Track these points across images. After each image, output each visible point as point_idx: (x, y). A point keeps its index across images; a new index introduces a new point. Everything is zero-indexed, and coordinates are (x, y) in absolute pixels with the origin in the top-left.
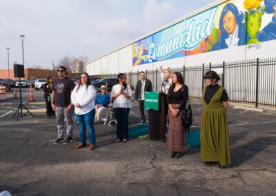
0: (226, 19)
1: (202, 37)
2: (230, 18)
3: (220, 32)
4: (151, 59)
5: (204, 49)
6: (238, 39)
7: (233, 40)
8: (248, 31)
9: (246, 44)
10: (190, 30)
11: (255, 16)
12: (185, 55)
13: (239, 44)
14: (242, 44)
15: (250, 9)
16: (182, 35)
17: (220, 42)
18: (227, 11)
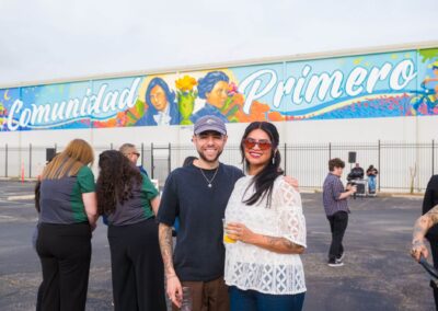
1: (121, 107)
2: (158, 94)
3: (147, 107)
4: (14, 125)
5: (123, 123)
6: (170, 118)
7: (163, 118)
8: (181, 111)
10: (100, 95)
11: (187, 98)
12: (92, 127)
13: (171, 123)
14: (175, 124)
15: (182, 90)
16: (86, 99)
17: (147, 117)
18: (155, 85)
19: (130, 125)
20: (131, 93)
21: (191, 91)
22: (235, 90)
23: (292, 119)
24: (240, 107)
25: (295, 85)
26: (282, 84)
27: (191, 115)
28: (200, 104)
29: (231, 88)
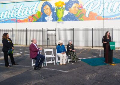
1: (30, 14)
2: (47, 8)
6: (52, 19)
7: (49, 18)
8: (58, 16)
10: (20, 9)
12: (17, 22)
13: (53, 20)
15: (58, 7)
16: (13, 10)
17: (42, 18)
18: (46, 5)
19: (34, 21)
20: (35, 8)
21: (62, 7)
22: (82, 7)
23: (107, 19)
24: (84, 14)
25: (108, 5)
26: (102, 5)
27: (62, 17)
28: (66, 13)
29: (80, 6)
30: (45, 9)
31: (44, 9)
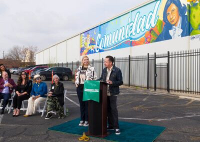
0: (169, 12)
1: (147, 28)
2: (173, 11)
4: (97, 49)
5: (148, 40)
8: (191, 22)
9: (189, 35)
10: (136, 22)
11: (197, 8)
12: (131, 46)
14: (186, 36)
15: (192, 1)
16: (128, 26)
18: (170, 4)
19: (153, 41)
30: (169, 13)
31: (167, 12)
